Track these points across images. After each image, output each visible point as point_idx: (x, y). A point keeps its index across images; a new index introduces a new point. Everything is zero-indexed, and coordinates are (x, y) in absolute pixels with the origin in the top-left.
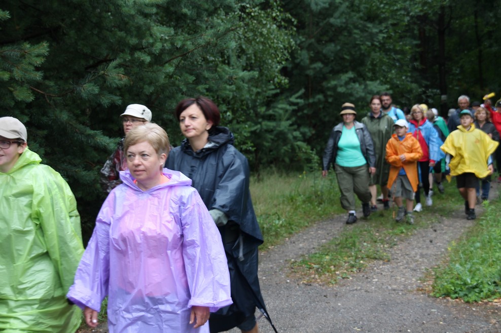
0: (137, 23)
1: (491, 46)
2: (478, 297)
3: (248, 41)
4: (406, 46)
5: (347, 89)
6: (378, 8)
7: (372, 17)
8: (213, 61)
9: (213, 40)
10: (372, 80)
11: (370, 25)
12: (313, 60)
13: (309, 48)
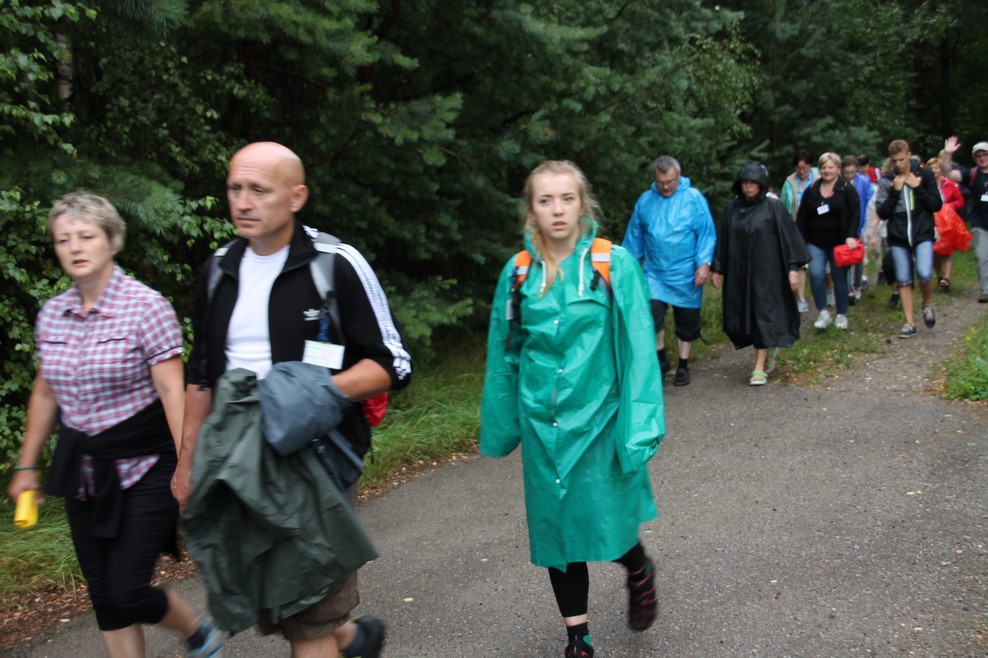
0: (564, 65)
3: (699, 80)
4: (899, 80)
5: (825, 138)
6: (864, 34)
7: (855, 46)
8: (653, 109)
9: (660, 80)
10: (854, 124)
11: (852, 55)
12: (779, 103)
13: (774, 86)
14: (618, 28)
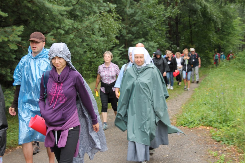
0: (59, 18)
1: (195, 29)
2: (193, 126)
3: (103, 25)
4: (163, 28)
6: (154, 14)
7: (150, 17)
9: (89, 25)
11: (150, 20)
13: (126, 28)
14: (77, 8)
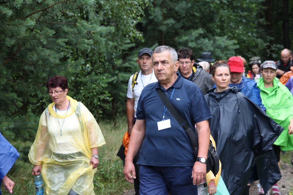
4: (252, 3)
5: (197, 44)
8: (71, 17)
10: (220, 35)
12: (166, 17)
13: (162, 5)
